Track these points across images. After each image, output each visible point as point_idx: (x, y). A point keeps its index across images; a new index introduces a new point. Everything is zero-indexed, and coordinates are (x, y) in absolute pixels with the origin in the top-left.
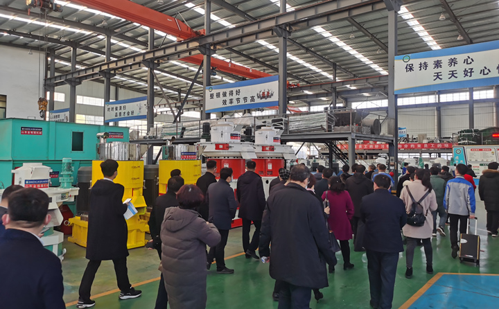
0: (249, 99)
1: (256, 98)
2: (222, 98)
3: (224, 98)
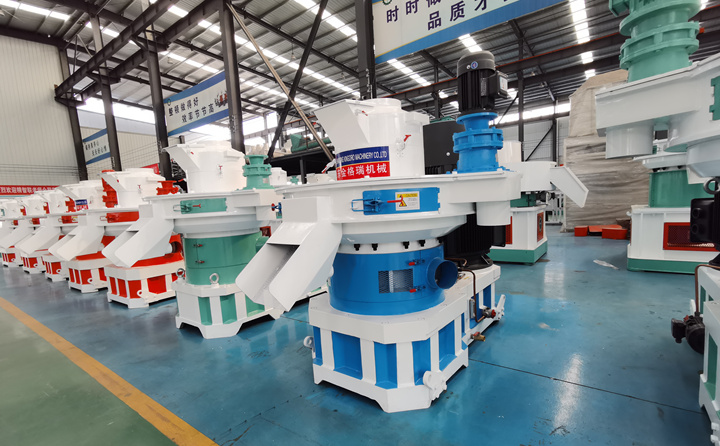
0: (208, 109)
1: (214, 106)
2: (181, 113)
3: (184, 113)
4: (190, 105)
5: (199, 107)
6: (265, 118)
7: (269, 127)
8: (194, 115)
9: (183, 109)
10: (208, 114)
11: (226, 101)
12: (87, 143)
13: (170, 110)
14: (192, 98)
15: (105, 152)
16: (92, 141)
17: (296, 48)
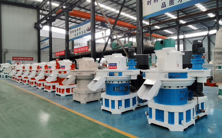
0: (84, 32)
1: (86, 31)
2: (74, 33)
4: (77, 30)
5: (81, 31)
6: (105, 32)
7: (106, 35)
8: (79, 34)
9: (75, 31)
10: (84, 34)
11: (90, 30)
12: (42, 42)
13: (71, 32)
14: (78, 28)
15: (47, 46)
16: (43, 42)
17: (118, 6)
